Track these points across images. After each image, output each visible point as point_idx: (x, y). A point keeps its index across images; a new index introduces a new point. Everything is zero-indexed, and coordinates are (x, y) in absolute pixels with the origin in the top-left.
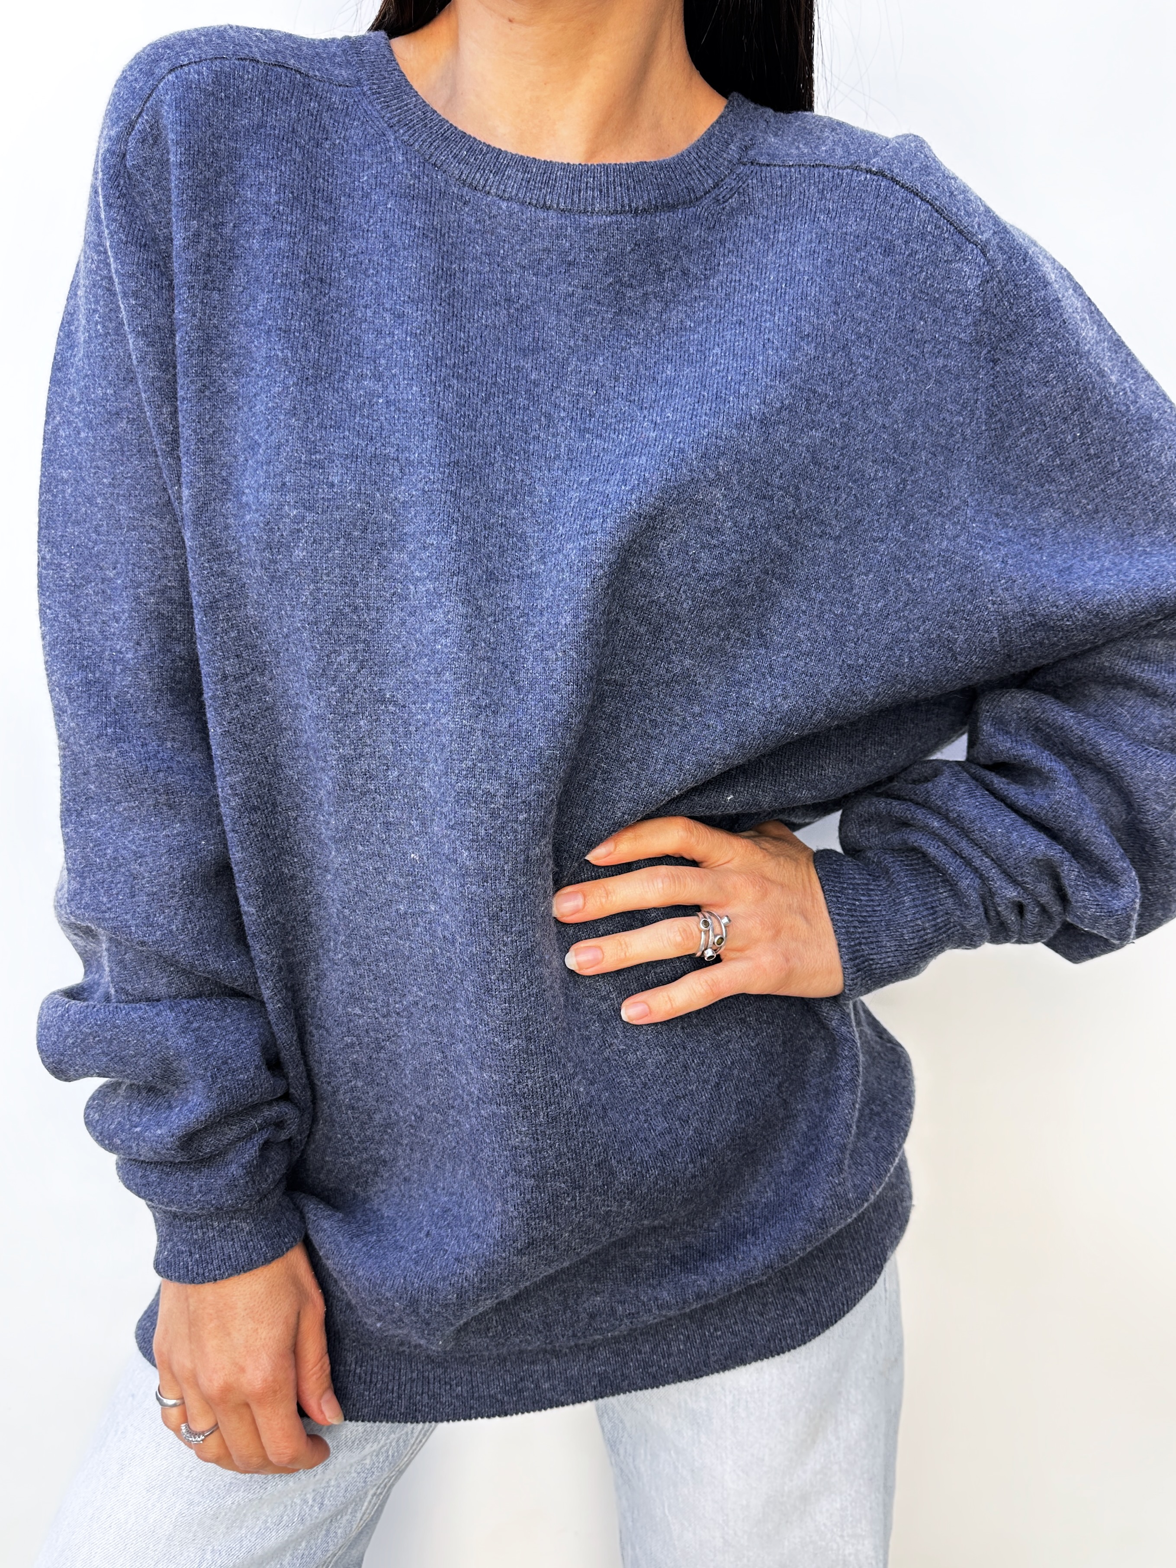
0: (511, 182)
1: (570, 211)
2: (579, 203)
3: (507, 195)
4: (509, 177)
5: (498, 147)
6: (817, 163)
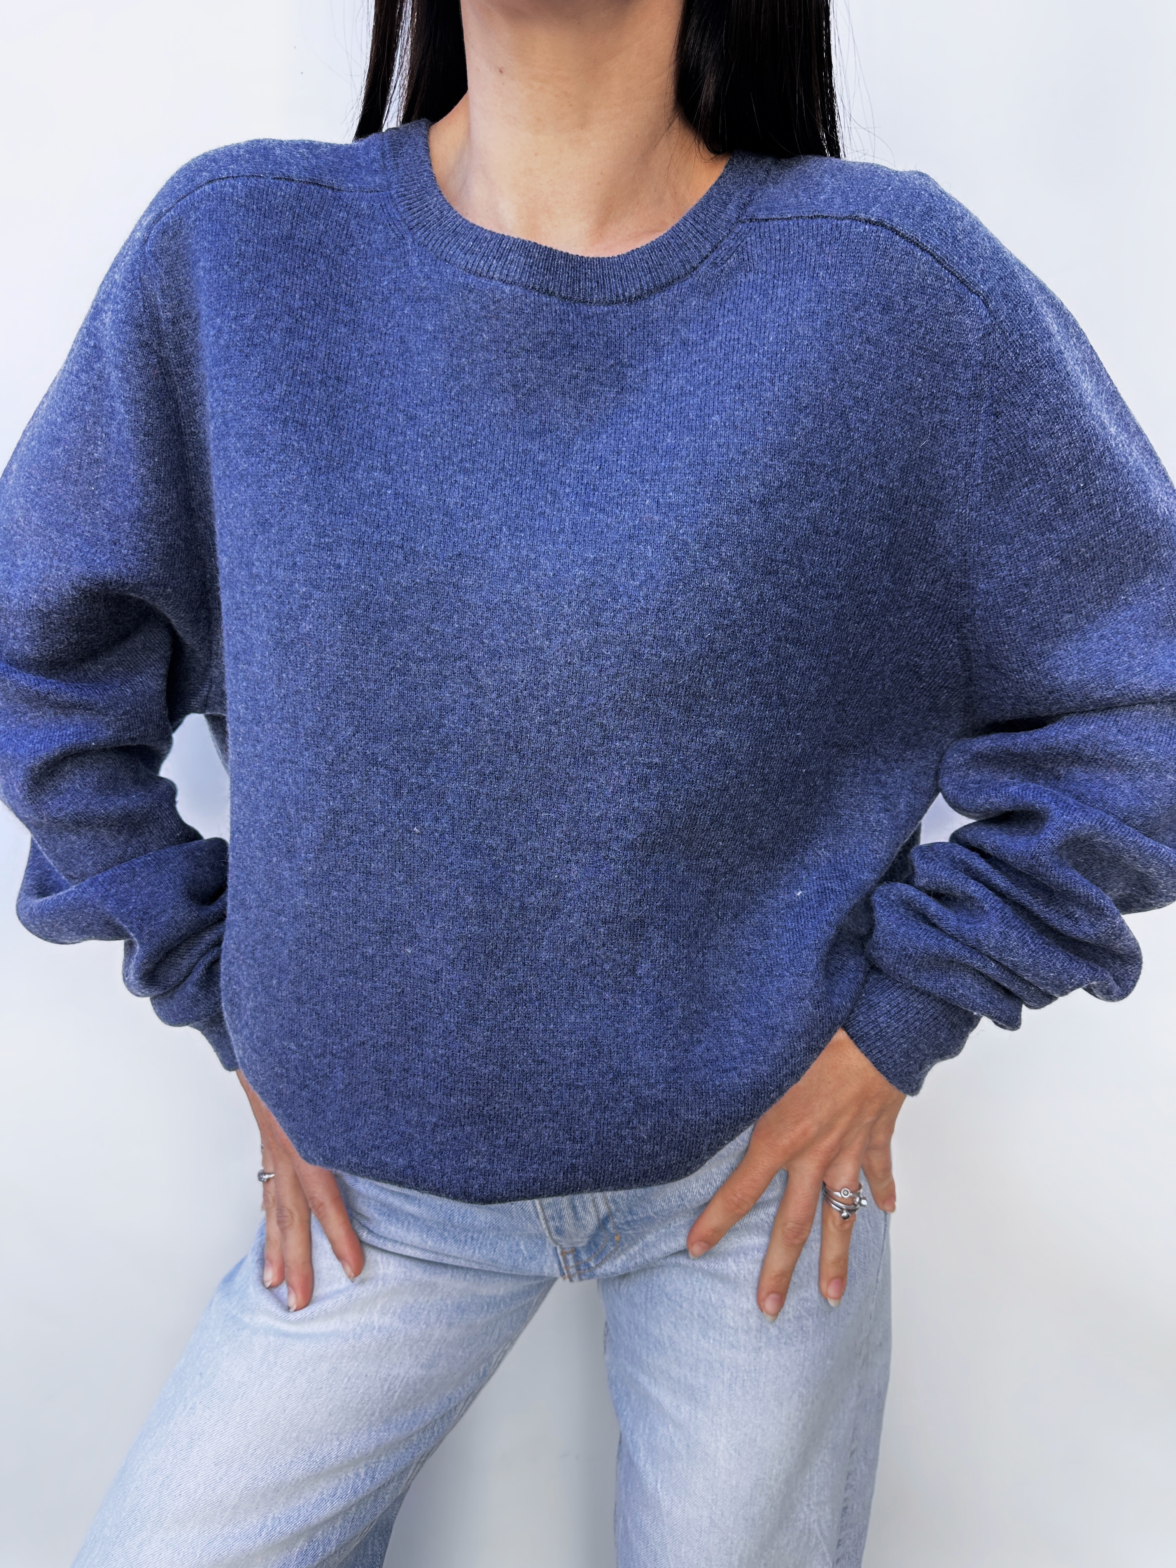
0: (514, 267)
3: (510, 279)
5: (501, 233)
6: (816, 214)
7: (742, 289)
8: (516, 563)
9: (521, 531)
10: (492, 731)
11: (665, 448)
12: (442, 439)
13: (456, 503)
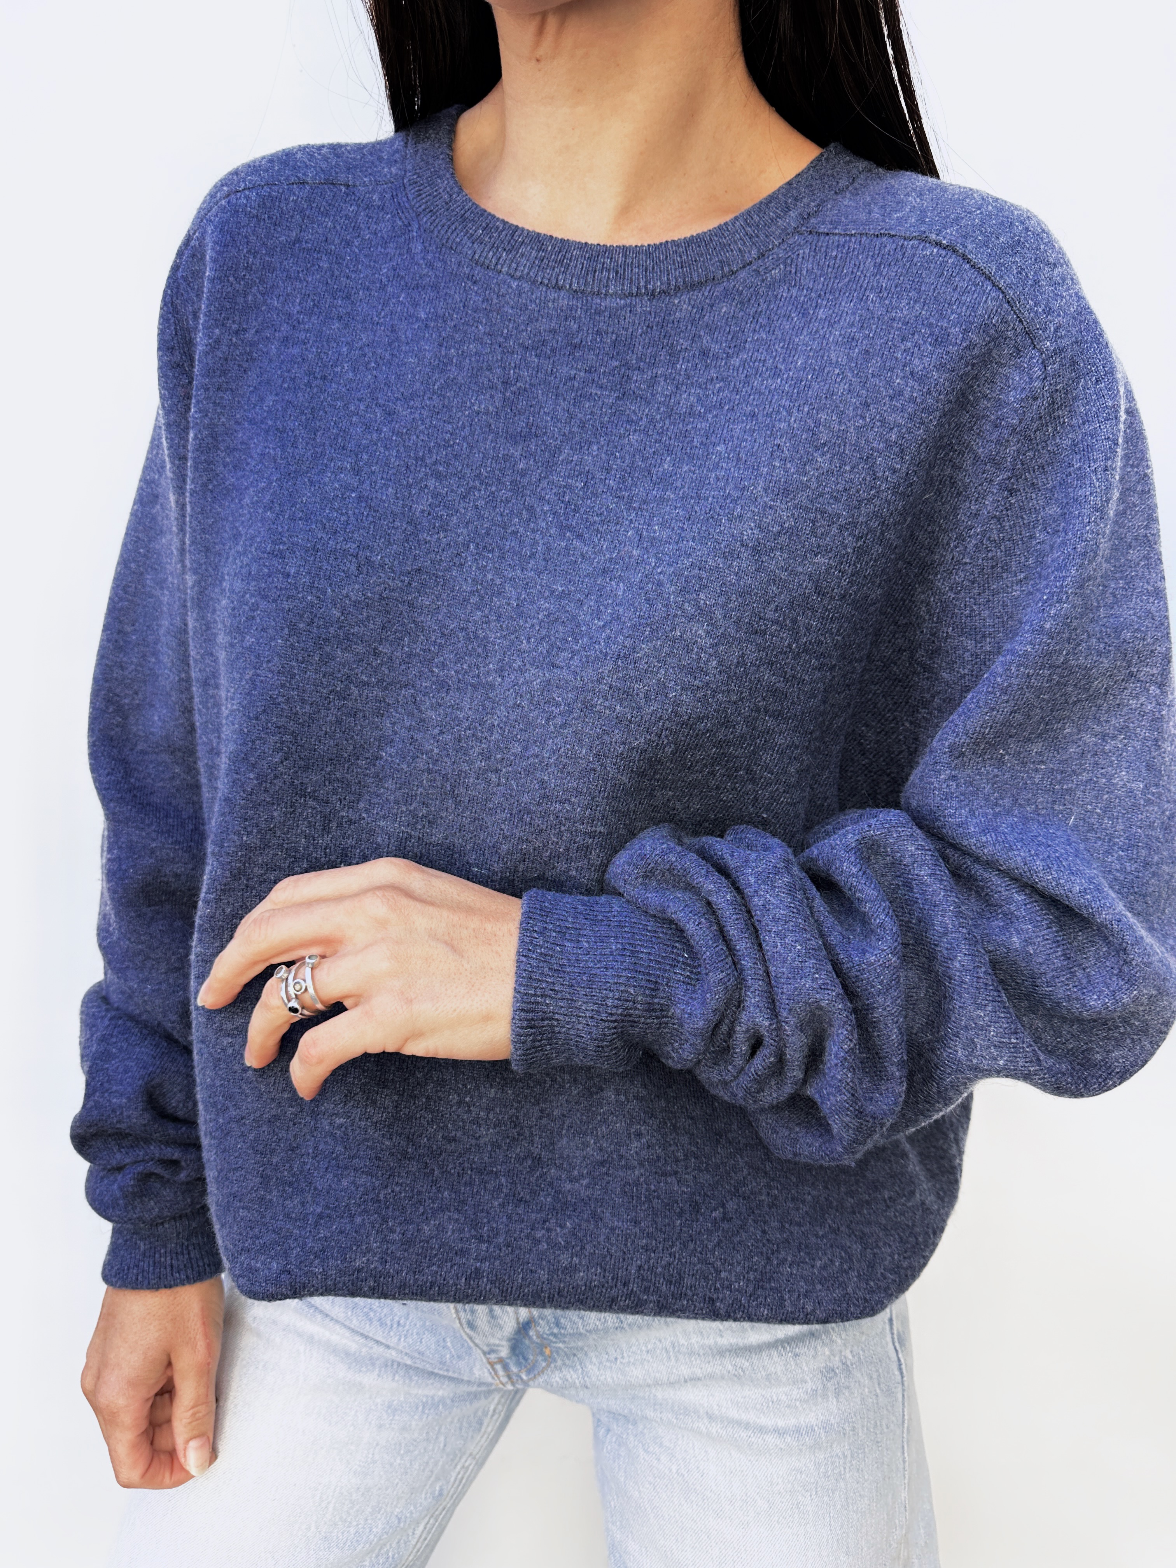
0: (523, 261)
1: (583, 292)
2: (593, 284)
3: (518, 274)
4: (522, 255)
5: (515, 223)
6: (882, 232)
7: (781, 304)
8: (479, 587)
9: (489, 551)
10: (429, 771)
11: (660, 474)
12: (417, 437)
13: (423, 511)
